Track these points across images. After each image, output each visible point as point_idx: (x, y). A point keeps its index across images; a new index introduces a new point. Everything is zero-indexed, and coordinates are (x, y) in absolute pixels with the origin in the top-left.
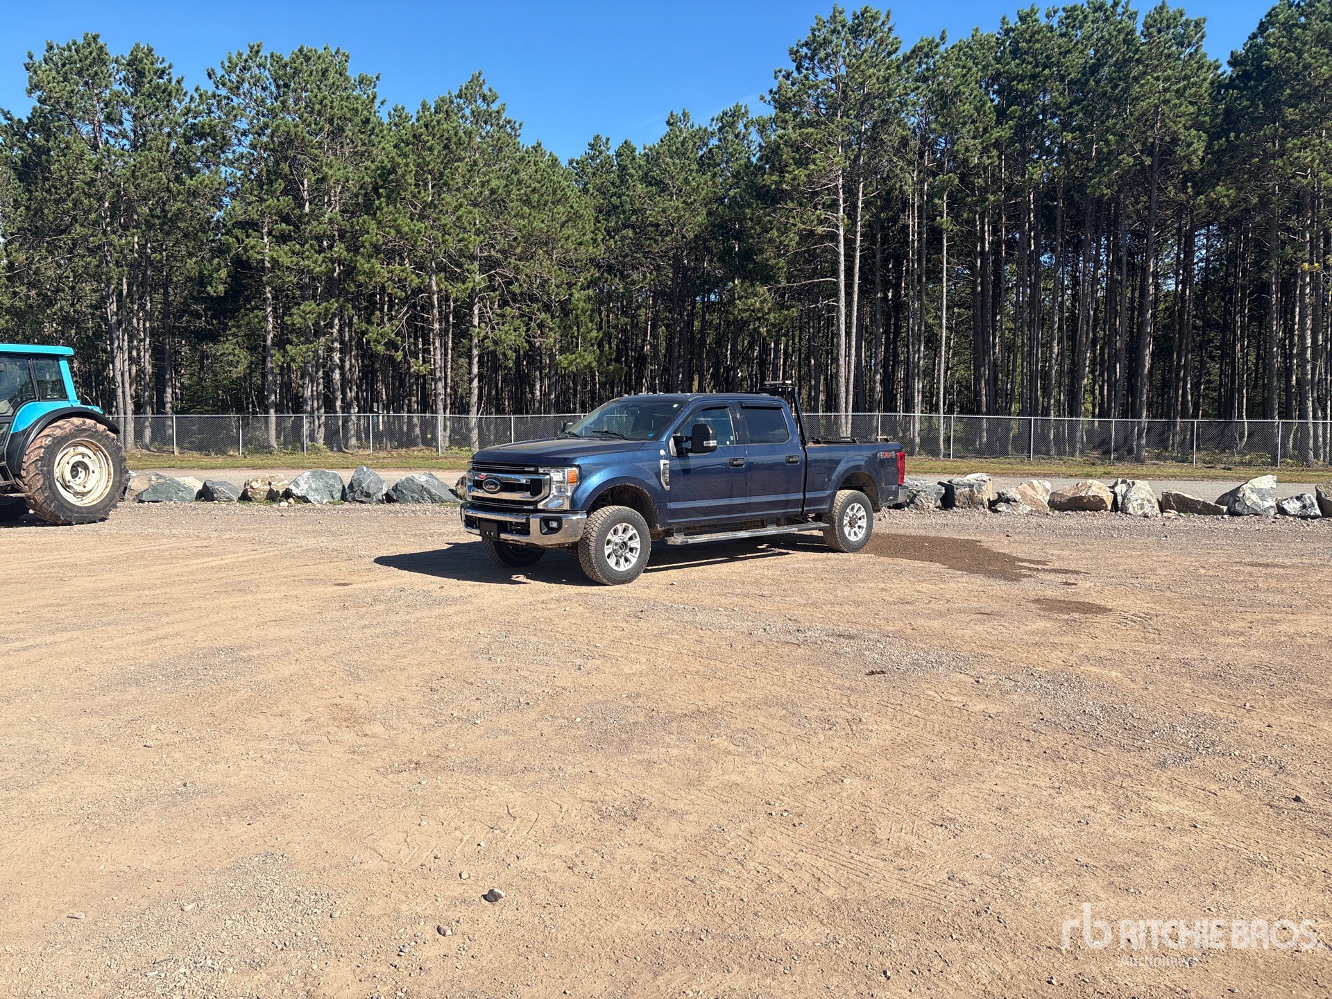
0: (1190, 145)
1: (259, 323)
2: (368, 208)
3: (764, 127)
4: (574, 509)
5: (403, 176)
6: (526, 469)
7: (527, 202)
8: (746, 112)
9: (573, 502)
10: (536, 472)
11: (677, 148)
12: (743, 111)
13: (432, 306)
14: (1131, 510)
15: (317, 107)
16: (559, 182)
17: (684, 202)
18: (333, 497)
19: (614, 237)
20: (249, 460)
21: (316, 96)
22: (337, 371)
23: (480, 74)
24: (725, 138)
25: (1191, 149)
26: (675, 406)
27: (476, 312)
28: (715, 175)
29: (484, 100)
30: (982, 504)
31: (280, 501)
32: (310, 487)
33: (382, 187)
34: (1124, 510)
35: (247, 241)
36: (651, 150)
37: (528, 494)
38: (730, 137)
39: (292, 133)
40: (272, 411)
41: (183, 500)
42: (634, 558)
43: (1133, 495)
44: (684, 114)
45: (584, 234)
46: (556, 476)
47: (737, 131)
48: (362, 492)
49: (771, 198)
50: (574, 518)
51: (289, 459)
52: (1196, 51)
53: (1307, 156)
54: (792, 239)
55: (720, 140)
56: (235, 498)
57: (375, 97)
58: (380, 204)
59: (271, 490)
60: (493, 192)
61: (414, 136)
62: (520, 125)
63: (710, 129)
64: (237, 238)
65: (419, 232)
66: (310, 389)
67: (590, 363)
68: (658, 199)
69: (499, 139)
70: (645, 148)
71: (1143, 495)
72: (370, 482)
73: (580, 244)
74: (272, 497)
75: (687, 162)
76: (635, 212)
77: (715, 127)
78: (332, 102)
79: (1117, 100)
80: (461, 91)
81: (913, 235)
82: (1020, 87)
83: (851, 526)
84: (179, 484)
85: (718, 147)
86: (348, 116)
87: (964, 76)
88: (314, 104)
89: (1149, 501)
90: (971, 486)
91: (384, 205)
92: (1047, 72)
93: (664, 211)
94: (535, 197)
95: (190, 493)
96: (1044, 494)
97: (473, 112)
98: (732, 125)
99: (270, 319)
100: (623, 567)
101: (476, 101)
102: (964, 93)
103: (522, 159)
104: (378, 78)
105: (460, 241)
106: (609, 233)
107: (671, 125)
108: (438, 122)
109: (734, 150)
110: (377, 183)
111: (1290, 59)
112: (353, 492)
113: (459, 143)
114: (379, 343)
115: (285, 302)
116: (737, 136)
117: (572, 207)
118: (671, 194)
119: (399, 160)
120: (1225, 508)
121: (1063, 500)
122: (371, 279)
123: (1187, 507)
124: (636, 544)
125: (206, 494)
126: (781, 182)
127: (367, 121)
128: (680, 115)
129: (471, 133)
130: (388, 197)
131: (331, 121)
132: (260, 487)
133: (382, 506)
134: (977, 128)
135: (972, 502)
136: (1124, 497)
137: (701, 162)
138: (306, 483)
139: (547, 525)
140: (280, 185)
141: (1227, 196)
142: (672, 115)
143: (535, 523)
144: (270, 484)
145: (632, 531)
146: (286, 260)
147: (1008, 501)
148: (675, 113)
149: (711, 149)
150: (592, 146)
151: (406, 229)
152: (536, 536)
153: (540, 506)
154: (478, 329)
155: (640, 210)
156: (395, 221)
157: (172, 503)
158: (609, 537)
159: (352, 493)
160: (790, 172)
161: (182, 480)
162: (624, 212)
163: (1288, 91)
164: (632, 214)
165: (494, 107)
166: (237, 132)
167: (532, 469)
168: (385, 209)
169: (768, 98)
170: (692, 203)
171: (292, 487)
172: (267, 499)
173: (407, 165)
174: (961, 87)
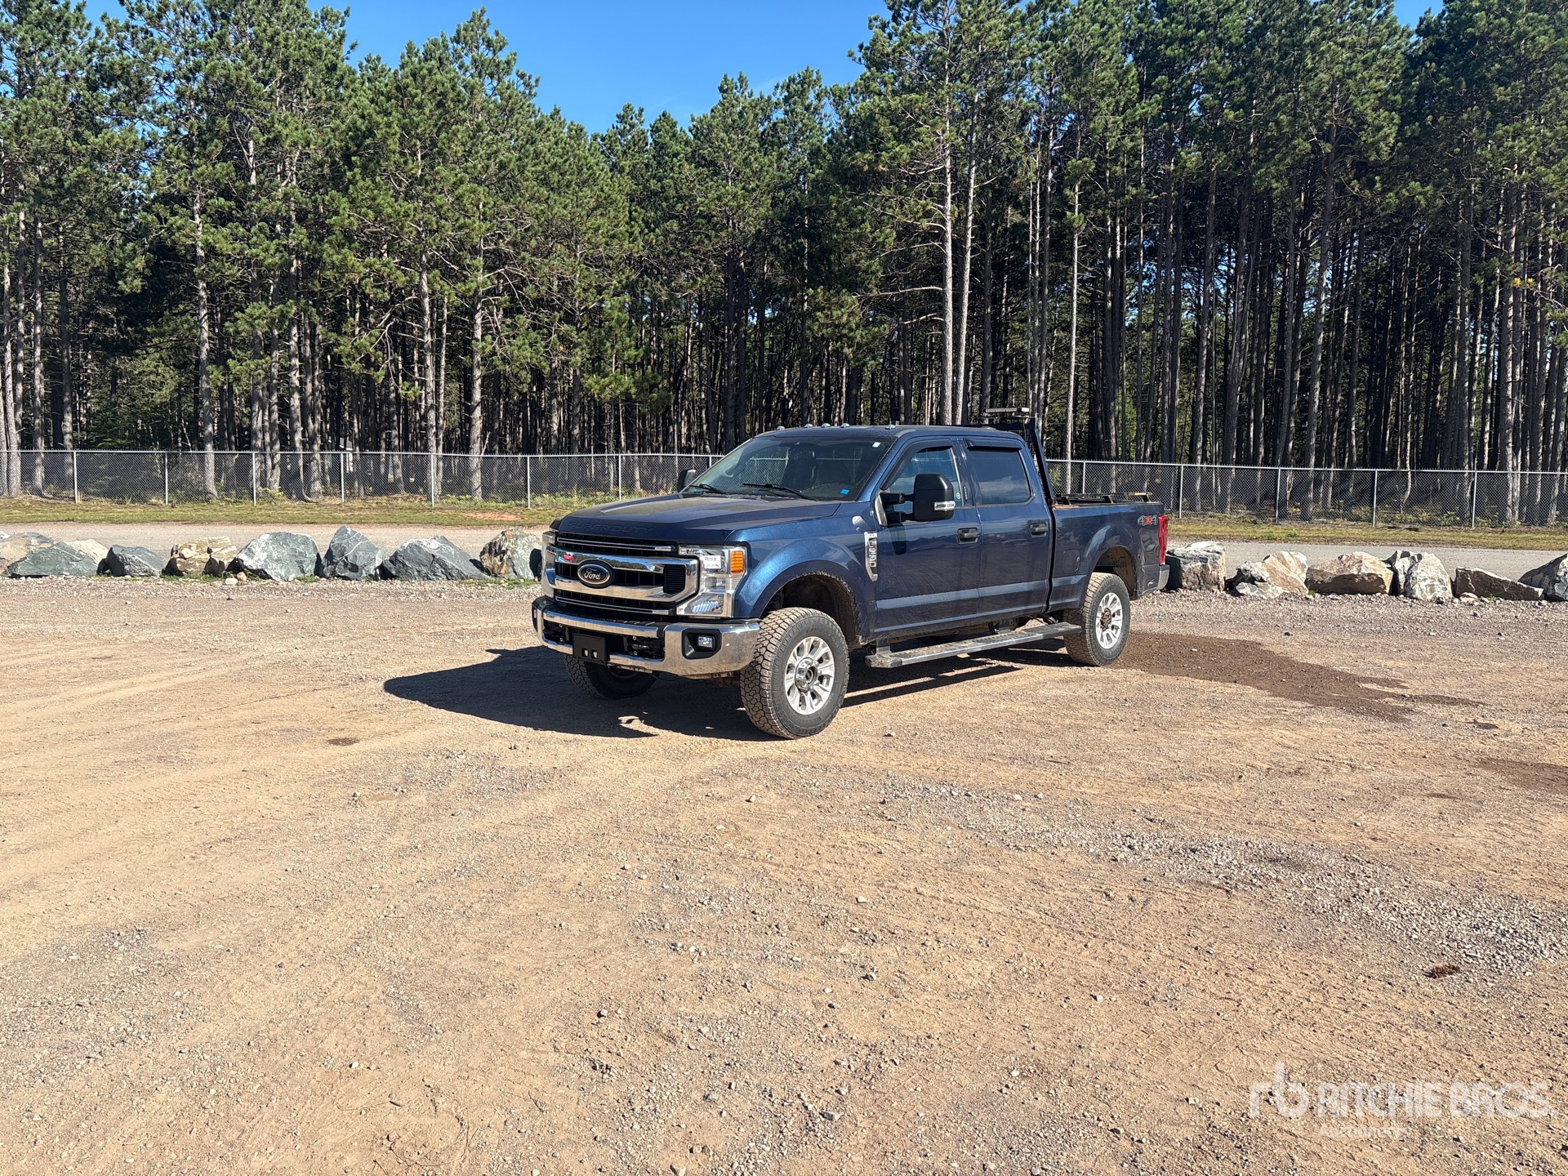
0: (1379, 128)
1: (190, 330)
2: (337, 181)
3: (841, 98)
4: (739, 616)
5: (384, 139)
6: (657, 549)
7: (545, 182)
8: (819, 79)
9: (737, 602)
10: (674, 554)
11: (734, 121)
12: (814, 77)
13: (423, 313)
14: (1418, 594)
15: (267, 45)
16: (586, 159)
17: (743, 188)
18: (303, 572)
19: (654, 230)
20: (178, 511)
21: (265, 31)
22: (296, 396)
23: (483, 12)
24: (793, 111)
25: (1381, 134)
26: (876, 445)
27: (479, 321)
28: (780, 156)
29: (489, 46)
30: (1217, 584)
31: (226, 576)
32: (270, 556)
33: (355, 154)
34: (1408, 593)
35: (172, 220)
36: (701, 121)
37: (660, 590)
38: (799, 109)
39: (233, 78)
40: (209, 446)
41: (78, 573)
42: (825, 692)
43: (1420, 572)
44: (741, 79)
45: (616, 226)
46: (711, 561)
47: (807, 102)
48: (346, 565)
49: (861, 182)
50: (738, 631)
51: (233, 510)
52: (1386, 13)
53: (1520, 147)
54: (889, 235)
55: (786, 113)
56: (157, 571)
57: (343, 37)
58: (354, 176)
59: (211, 561)
60: (502, 166)
61: (398, 88)
62: (537, 81)
63: (774, 99)
64: (158, 216)
65: (407, 215)
66: (260, 419)
67: (628, 389)
68: (711, 183)
69: (510, 97)
70: (693, 120)
71: (1433, 572)
72: (358, 550)
73: (613, 237)
74: (213, 570)
75: (747, 139)
76: (680, 198)
77: (780, 95)
78: (286, 39)
79: (1288, 72)
80: (458, 32)
81: (1034, 235)
82: (1168, 52)
83: (1104, 626)
84: (73, 551)
85: (784, 122)
86: (309, 58)
87: (1104, 34)
88: (262, 41)
89: (1441, 581)
90: (1204, 560)
91: (358, 177)
92: (1202, 34)
93: (719, 198)
94: (555, 177)
95: (89, 564)
96: (1299, 571)
97: (475, 61)
98: (802, 94)
99: (205, 325)
100: (812, 708)
101: (477, 48)
102: (1104, 56)
103: (539, 125)
104: (347, 13)
105: (461, 228)
106: (647, 224)
107: (725, 91)
108: (430, 71)
109: (804, 125)
110: (348, 148)
111: (1501, 26)
112: (332, 563)
113: (458, 100)
114: (354, 359)
115: (224, 304)
116: (807, 108)
117: (602, 190)
118: (727, 178)
119: (379, 118)
120: (1540, 591)
121: (1327, 580)
122: (342, 274)
123: (1491, 590)
124: (828, 669)
125: (112, 566)
126: (876, 161)
127: (333, 68)
128: (736, 80)
129: (473, 88)
130: (364, 168)
131: (285, 65)
132: (195, 556)
133: (375, 584)
134: (1117, 102)
135: (1204, 581)
136: (1408, 575)
137: (762, 139)
138: (263, 550)
139: (694, 643)
140: (216, 147)
141: (1424, 194)
142: (726, 79)
143: (673, 638)
144: (209, 551)
145: (824, 649)
146: (225, 247)
147: (1252, 580)
148: (729, 78)
149: (775, 124)
150: (621, 119)
151: (389, 210)
152: (676, 662)
153: (681, 611)
154: (481, 343)
155: (687, 197)
156: (374, 199)
157: (61, 578)
158: (791, 660)
159: (329, 565)
160: (887, 150)
161: (75, 545)
162: (666, 199)
163: (1497, 66)
164: (677, 202)
165: (502, 56)
166: (158, 76)
167: (668, 549)
168: (361, 183)
169: (858, 55)
170: (754, 190)
171: (243, 556)
172: (205, 573)
173: (389, 125)
174: (1101, 48)
